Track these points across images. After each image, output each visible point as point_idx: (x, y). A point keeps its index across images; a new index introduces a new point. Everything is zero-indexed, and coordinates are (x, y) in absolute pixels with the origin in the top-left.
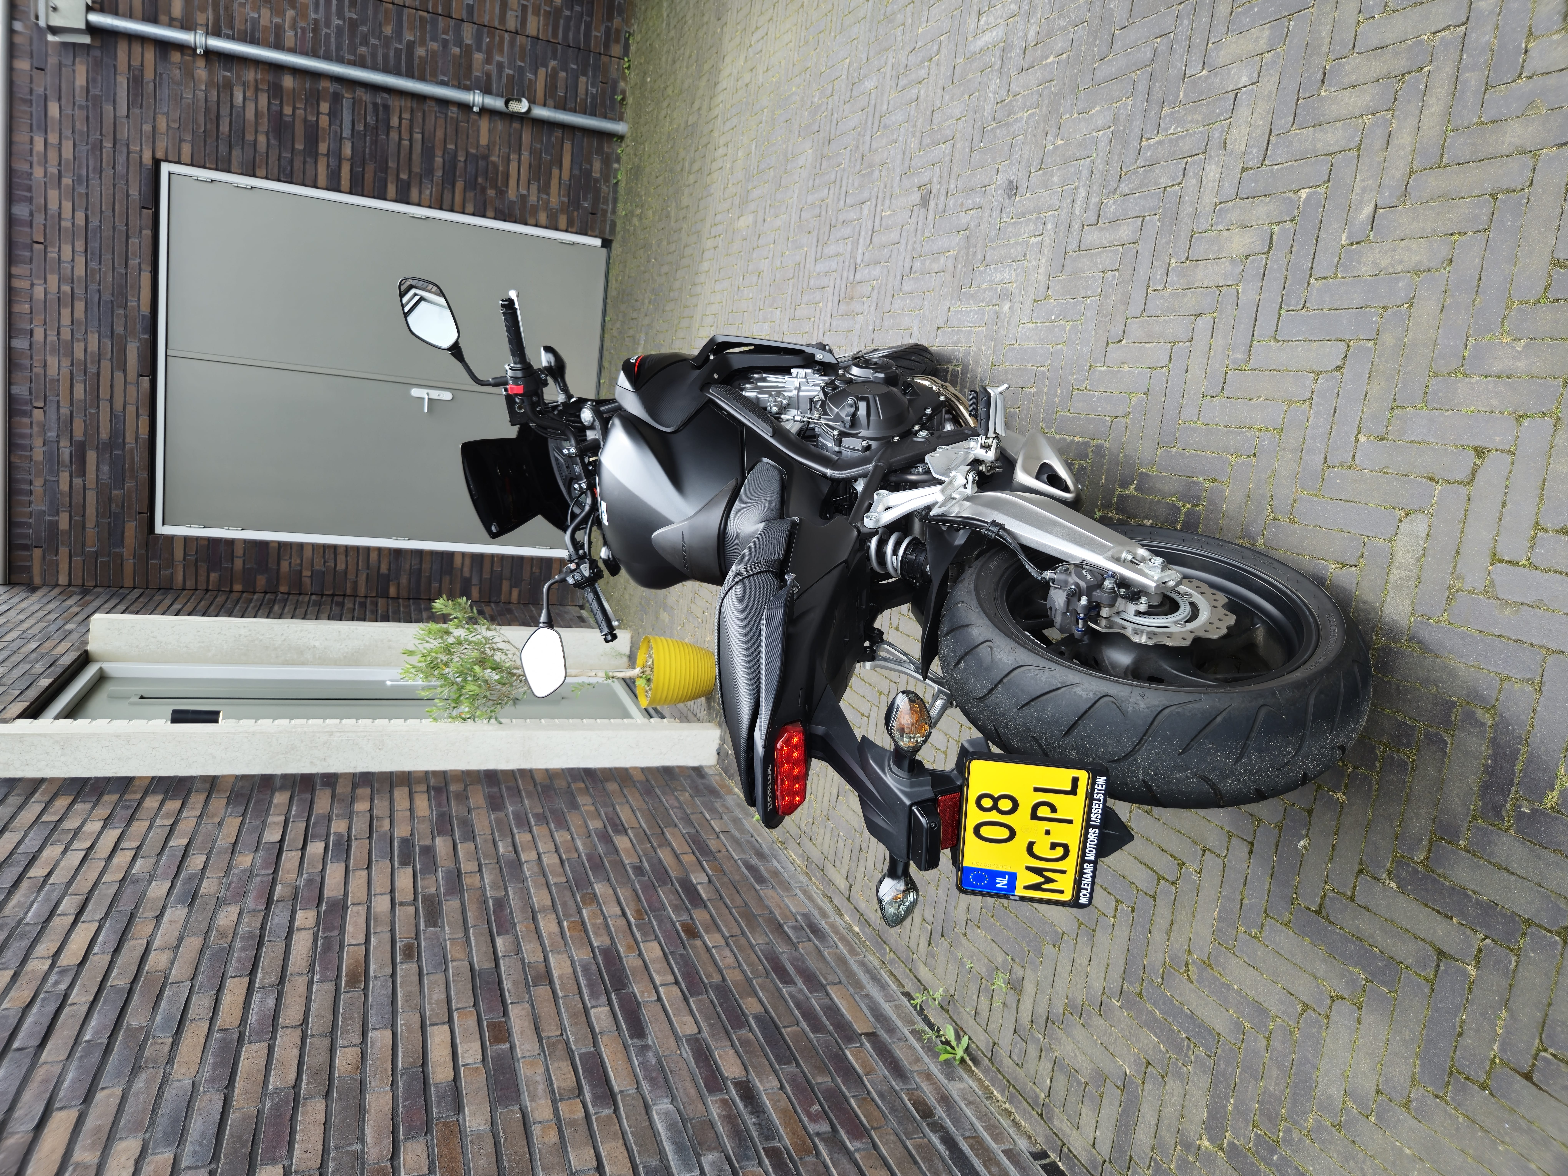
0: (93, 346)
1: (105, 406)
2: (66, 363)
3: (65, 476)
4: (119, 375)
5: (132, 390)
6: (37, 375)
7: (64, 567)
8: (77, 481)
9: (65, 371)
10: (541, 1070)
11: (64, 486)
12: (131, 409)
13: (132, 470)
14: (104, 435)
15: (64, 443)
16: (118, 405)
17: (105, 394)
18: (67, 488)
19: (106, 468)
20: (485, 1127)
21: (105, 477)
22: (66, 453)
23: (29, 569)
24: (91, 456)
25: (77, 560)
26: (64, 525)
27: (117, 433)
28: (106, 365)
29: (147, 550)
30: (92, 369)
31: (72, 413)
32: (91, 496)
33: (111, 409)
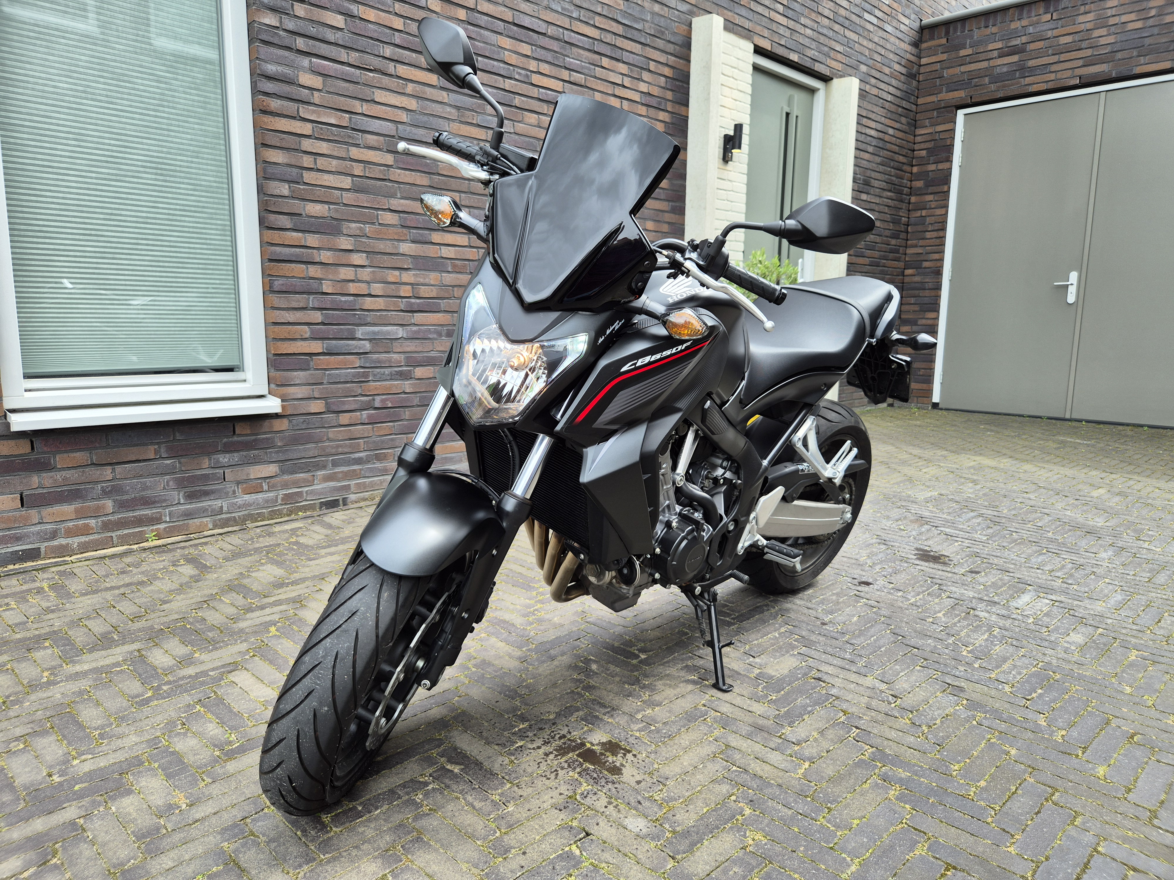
0: (1103, 41)
1: (1055, 58)
2: (1089, 26)
3: (999, 45)
4: (1080, 63)
5: (1069, 73)
6: (1079, 9)
7: (933, 59)
8: (995, 54)
9: (1082, 27)
10: (432, 282)
11: (991, 47)
12: (1052, 76)
13: (1004, 86)
14: (1031, 63)
15: (1024, 39)
16: (1054, 68)
17: (1063, 57)
18: (989, 49)
19: (1005, 69)
20: (401, 251)
21: (998, 70)
22: (1017, 42)
23: (932, 38)
24: (1015, 58)
25: (938, 66)
26: (963, 53)
27: (1032, 71)
28: (1089, 52)
29: (944, 107)
30: (1084, 45)
31: (1049, 38)
32: (985, 64)
33: (1052, 64)
